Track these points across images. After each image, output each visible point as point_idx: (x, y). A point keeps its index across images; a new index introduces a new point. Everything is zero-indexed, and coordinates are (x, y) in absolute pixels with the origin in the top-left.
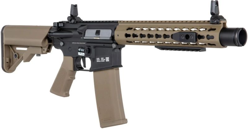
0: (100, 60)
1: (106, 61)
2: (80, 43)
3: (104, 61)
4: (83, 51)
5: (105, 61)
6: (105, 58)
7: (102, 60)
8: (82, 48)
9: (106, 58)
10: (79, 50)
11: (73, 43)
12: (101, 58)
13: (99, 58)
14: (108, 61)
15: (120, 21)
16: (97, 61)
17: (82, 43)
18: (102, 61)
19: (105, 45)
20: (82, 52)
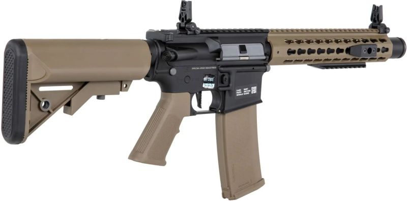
0: (243, 92)
1: (252, 93)
2: (207, 68)
3: (248, 93)
4: (212, 80)
5: (250, 92)
6: (250, 89)
7: (245, 92)
8: (210, 76)
9: (252, 88)
10: (205, 79)
11: (193, 68)
12: (245, 89)
13: (240, 90)
14: (255, 92)
15: (272, 30)
16: (237, 95)
17: (210, 68)
18: (244, 94)
19: (255, 68)
20: (211, 82)
